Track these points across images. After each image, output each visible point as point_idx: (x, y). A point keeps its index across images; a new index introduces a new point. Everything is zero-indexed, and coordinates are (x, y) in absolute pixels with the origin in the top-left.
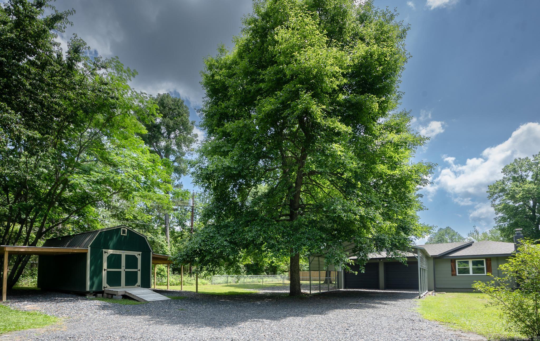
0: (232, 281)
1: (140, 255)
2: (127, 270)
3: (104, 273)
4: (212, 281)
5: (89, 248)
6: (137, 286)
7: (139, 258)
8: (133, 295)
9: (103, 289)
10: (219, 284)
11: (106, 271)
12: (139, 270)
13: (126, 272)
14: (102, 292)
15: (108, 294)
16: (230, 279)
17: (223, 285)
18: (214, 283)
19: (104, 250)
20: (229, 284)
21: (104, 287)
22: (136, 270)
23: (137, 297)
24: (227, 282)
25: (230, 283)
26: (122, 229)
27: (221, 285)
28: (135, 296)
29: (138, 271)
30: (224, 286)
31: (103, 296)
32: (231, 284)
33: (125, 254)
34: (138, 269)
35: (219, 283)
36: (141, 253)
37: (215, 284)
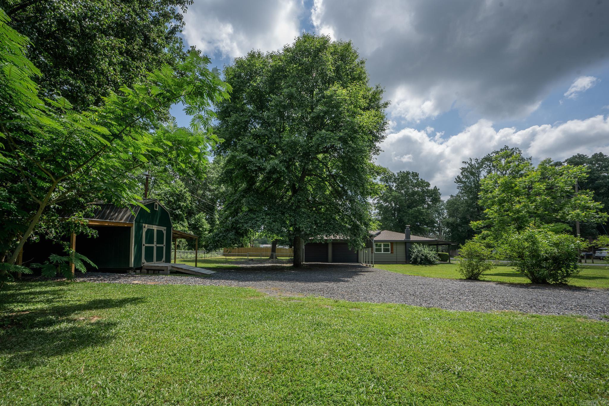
1: (165, 230)
2: (158, 245)
3: (143, 248)
5: (134, 222)
6: (163, 261)
7: (165, 233)
8: (185, 270)
9: (142, 265)
11: (144, 246)
13: (157, 247)
14: (140, 268)
15: (148, 270)
19: (143, 225)
21: (143, 263)
22: (162, 245)
23: (192, 271)
26: (155, 203)
28: (188, 270)
31: (141, 272)
33: (156, 229)
34: (164, 245)
36: (165, 228)
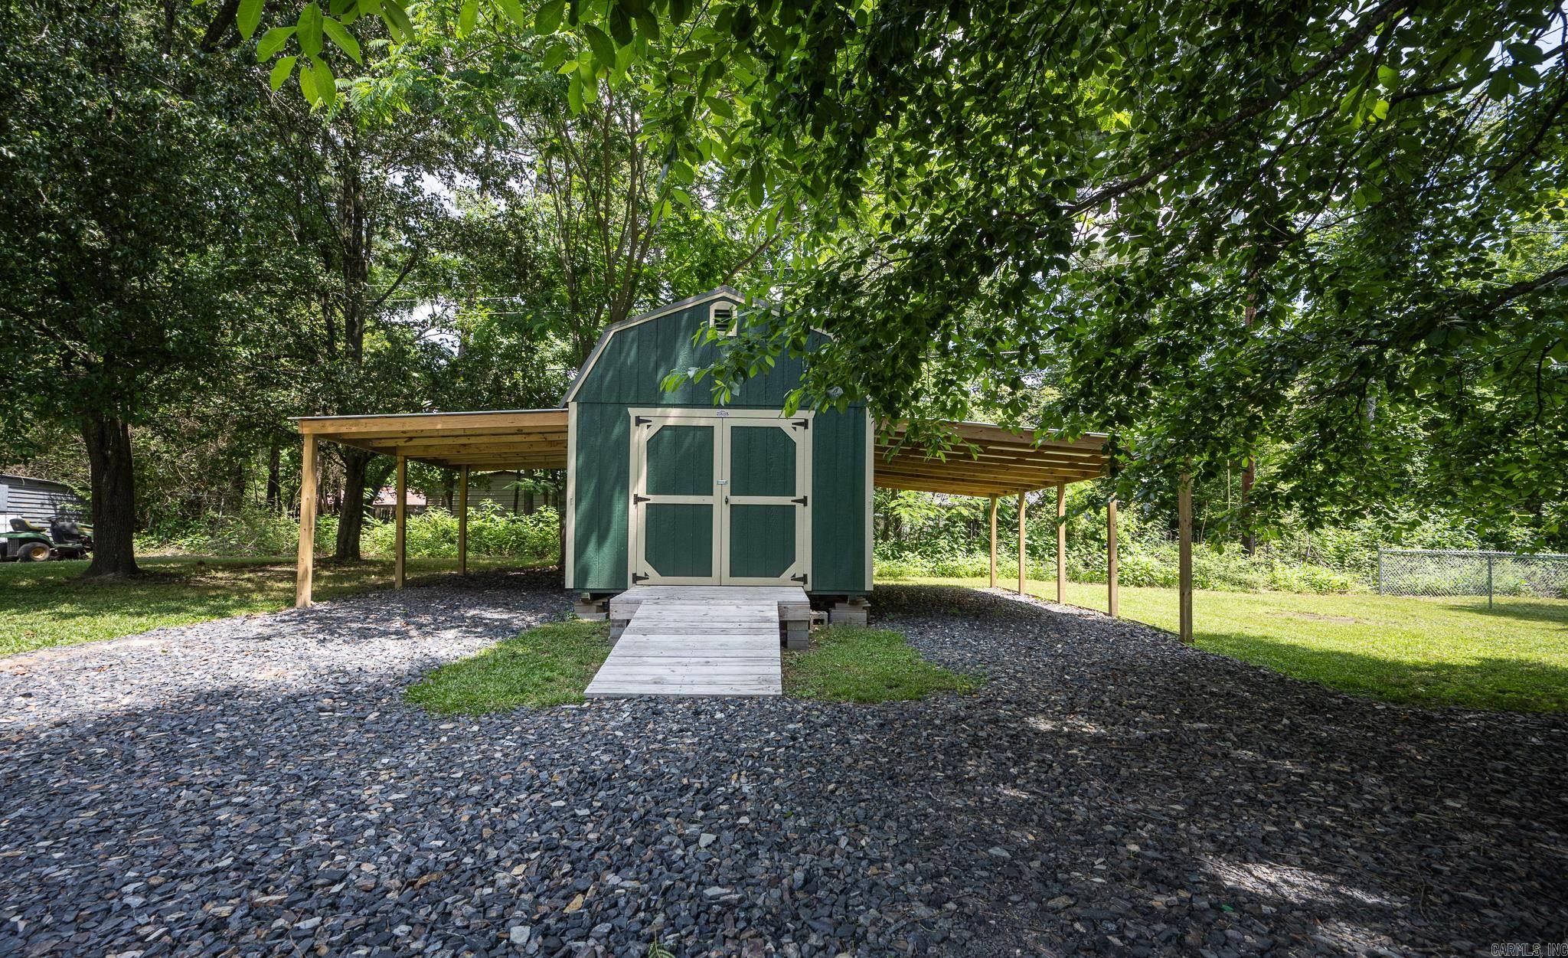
0: (1524, 585)
1: (805, 424)
2: (739, 501)
3: (637, 513)
4: (1377, 579)
5: (572, 408)
6: (794, 579)
7: (804, 442)
9: (631, 586)
10: (1425, 592)
11: (642, 505)
12: (804, 501)
13: (735, 510)
16: (1509, 573)
17: (1453, 601)
18: (1389, 589)
19: (634, 412)
20: (1500, 599)
21: (635, 578)
22: (786, 501)
24: (1488, 590)
25: (1514, 591)
26: (713, 308)
27: (1439, 600)
29: (799, 506)
30: (1461, 608)
32: (1523, 599)
33: (730, 423)
34: (799, 496)
35: (1427, 592)
36: (809, 416)
37: (1398, 592)
